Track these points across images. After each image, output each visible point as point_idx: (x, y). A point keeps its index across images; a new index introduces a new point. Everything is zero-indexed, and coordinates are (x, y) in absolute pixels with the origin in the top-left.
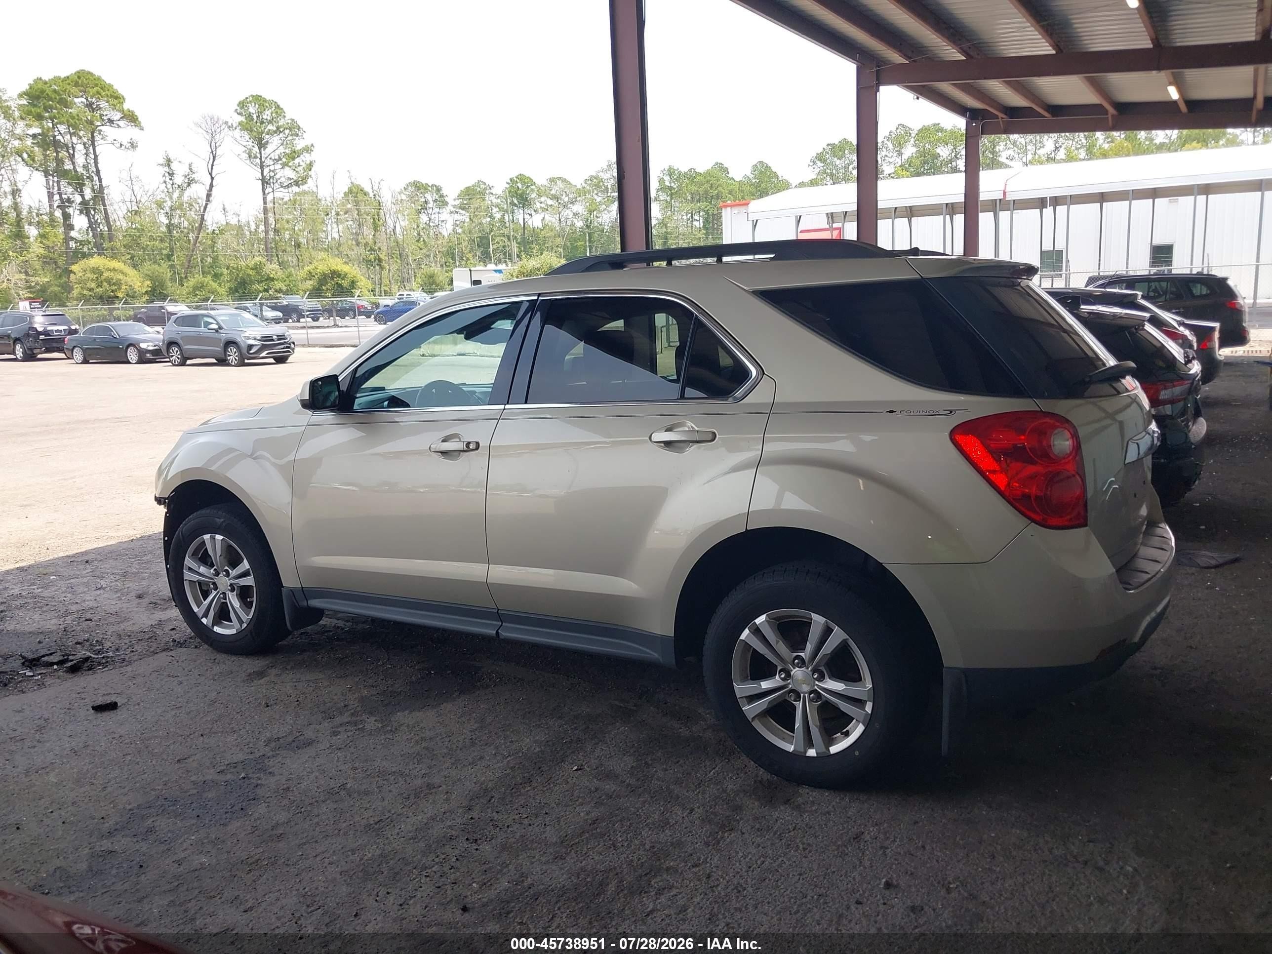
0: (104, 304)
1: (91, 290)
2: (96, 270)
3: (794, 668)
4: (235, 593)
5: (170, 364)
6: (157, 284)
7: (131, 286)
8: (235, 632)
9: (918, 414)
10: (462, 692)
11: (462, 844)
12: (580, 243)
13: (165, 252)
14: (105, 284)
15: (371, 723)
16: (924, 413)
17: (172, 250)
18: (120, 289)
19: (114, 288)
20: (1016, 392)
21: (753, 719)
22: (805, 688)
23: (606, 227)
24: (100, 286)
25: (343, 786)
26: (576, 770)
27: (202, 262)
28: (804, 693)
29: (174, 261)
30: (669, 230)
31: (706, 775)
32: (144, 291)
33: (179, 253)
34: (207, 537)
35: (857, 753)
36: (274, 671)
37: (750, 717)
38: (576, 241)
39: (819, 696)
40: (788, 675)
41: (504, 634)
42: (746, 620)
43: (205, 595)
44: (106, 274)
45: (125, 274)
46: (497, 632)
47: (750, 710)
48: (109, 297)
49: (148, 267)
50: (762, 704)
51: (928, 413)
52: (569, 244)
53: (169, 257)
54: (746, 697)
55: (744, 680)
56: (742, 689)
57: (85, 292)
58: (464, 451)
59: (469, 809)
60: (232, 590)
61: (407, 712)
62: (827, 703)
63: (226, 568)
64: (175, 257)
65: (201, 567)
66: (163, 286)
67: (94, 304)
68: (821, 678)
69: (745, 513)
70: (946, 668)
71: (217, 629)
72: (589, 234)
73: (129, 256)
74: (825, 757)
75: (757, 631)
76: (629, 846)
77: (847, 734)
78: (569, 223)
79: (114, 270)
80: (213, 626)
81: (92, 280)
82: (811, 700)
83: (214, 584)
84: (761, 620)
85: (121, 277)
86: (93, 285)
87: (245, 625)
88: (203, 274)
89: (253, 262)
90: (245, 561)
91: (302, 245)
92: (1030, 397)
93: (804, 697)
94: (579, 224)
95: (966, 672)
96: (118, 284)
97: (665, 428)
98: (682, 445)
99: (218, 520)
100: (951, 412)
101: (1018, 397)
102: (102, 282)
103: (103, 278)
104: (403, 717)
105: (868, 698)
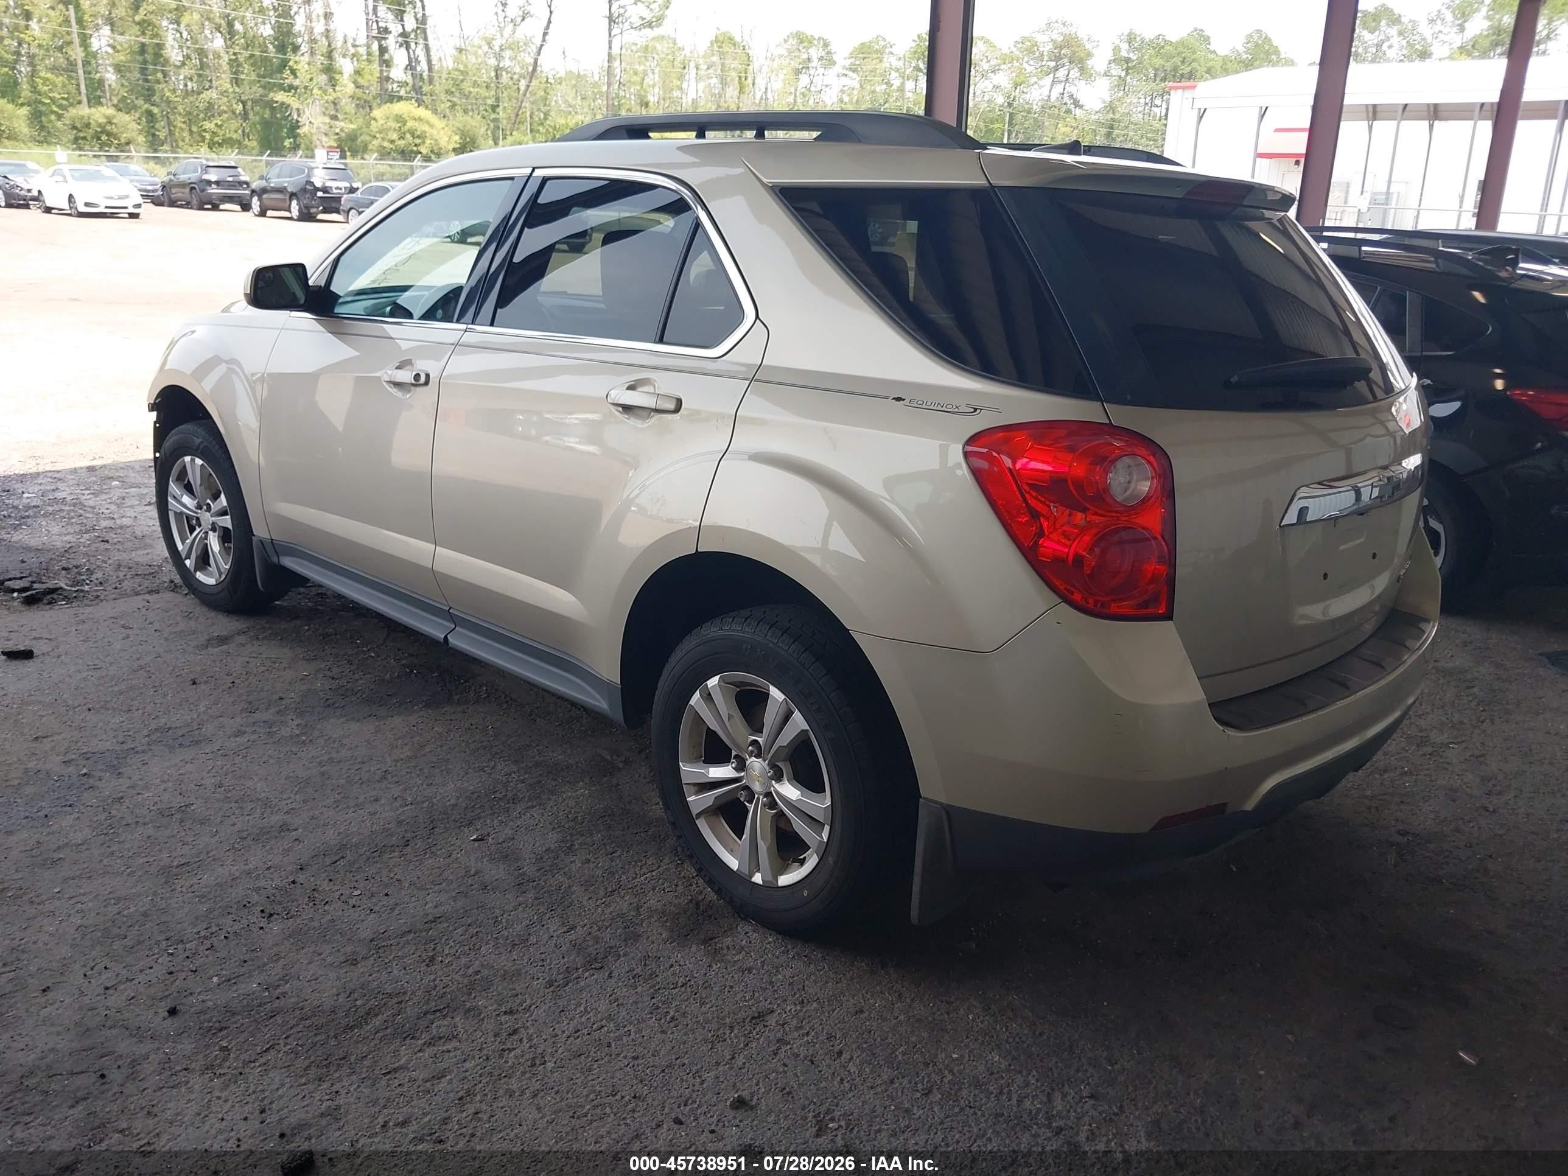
0: (405, 160)
1: (392, 142)
2: (400, 119)
3: (750, 757)
4: (216, 534)
5: (449, 240)
6: (468, 140)
7: (436, 140)
8: (214, 583)
9: (932, 407)
10: (428, 705)
11: (255, 917)
12: (996, 126)
13: (490, 102)
14: (408, 136)
15: (291, 727)
16: (939, 408)
17: (497, 99)
18: (424, 143)
19: (417, 141)
20: (1079, 389)
21: (699, 815)
22: (757, 787)
23: (1035, 107)
24: (402, 138)
25: (183, 809)
26: (473, 840)
27: (531, 117)
28: (759, 794)
29: (498, 114)
30: (1117, 116)
31: (636, 878)
32: (451, 147)
33: (506, 105)
34: (188, 459)
35: (805, 893)
36: (241, 639)
37: (695, 811)
38: (992, 123)
39: (773, 805)
40: (741, 766)
41: (453, 641)
42: (697, 680)
43: (192, 529)
44: (410, 124)
45: (432, 126)
46: (446, 638)
47: (697, 801)
48: (412, 151)
49: (461, 119)
50: (709, 797)
51: (944, 409)
52: (982, 125)
53: (494, 108)
54: (695, 784)
55: (693, 760)
56: (691, 771)
57: (386, 144)
58: (413, 385)
59: (301, 869)
60: (214, 529)
61: (342, 720)
62: (782, 814)
63: (209, 501)
64: (500, 110)
65: (185, 496)
66: (474, 143)
67: (394, 159)
68: (778, 777)
69: (696, 527)
70: (925, 798)
71: (199, 575)
72: (1011, 114)
73: (449, 104)
74: (770, 887)
75: (708, 697)
76: (450, 964)
77: (802, 862)
78: (986, 98)
79: (420, 119)
80: (195, 571)
81: (395, 130)
82: (764, 805)
83: (198, 519)
84: (713, 682)
85: (426, 128)
86: (395, 136)
87: (223, 577)
88: (531, 132)
89: (574, 121)
90: (223, 496)
91: (650, 104)
92: (1097, 398)
93: (758, 798)
94: (1000, 100)
95: (950, 811)
96: (422, 137)
97: (627, 385)
98: (645, 413)
99: (196, 439)
100: (976, 410)
101: (1082, 398)
102: (404, 133)
103: (406, 128)
104: (334, 727)
105: (825, 819)
